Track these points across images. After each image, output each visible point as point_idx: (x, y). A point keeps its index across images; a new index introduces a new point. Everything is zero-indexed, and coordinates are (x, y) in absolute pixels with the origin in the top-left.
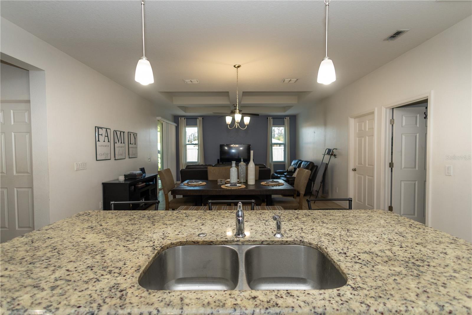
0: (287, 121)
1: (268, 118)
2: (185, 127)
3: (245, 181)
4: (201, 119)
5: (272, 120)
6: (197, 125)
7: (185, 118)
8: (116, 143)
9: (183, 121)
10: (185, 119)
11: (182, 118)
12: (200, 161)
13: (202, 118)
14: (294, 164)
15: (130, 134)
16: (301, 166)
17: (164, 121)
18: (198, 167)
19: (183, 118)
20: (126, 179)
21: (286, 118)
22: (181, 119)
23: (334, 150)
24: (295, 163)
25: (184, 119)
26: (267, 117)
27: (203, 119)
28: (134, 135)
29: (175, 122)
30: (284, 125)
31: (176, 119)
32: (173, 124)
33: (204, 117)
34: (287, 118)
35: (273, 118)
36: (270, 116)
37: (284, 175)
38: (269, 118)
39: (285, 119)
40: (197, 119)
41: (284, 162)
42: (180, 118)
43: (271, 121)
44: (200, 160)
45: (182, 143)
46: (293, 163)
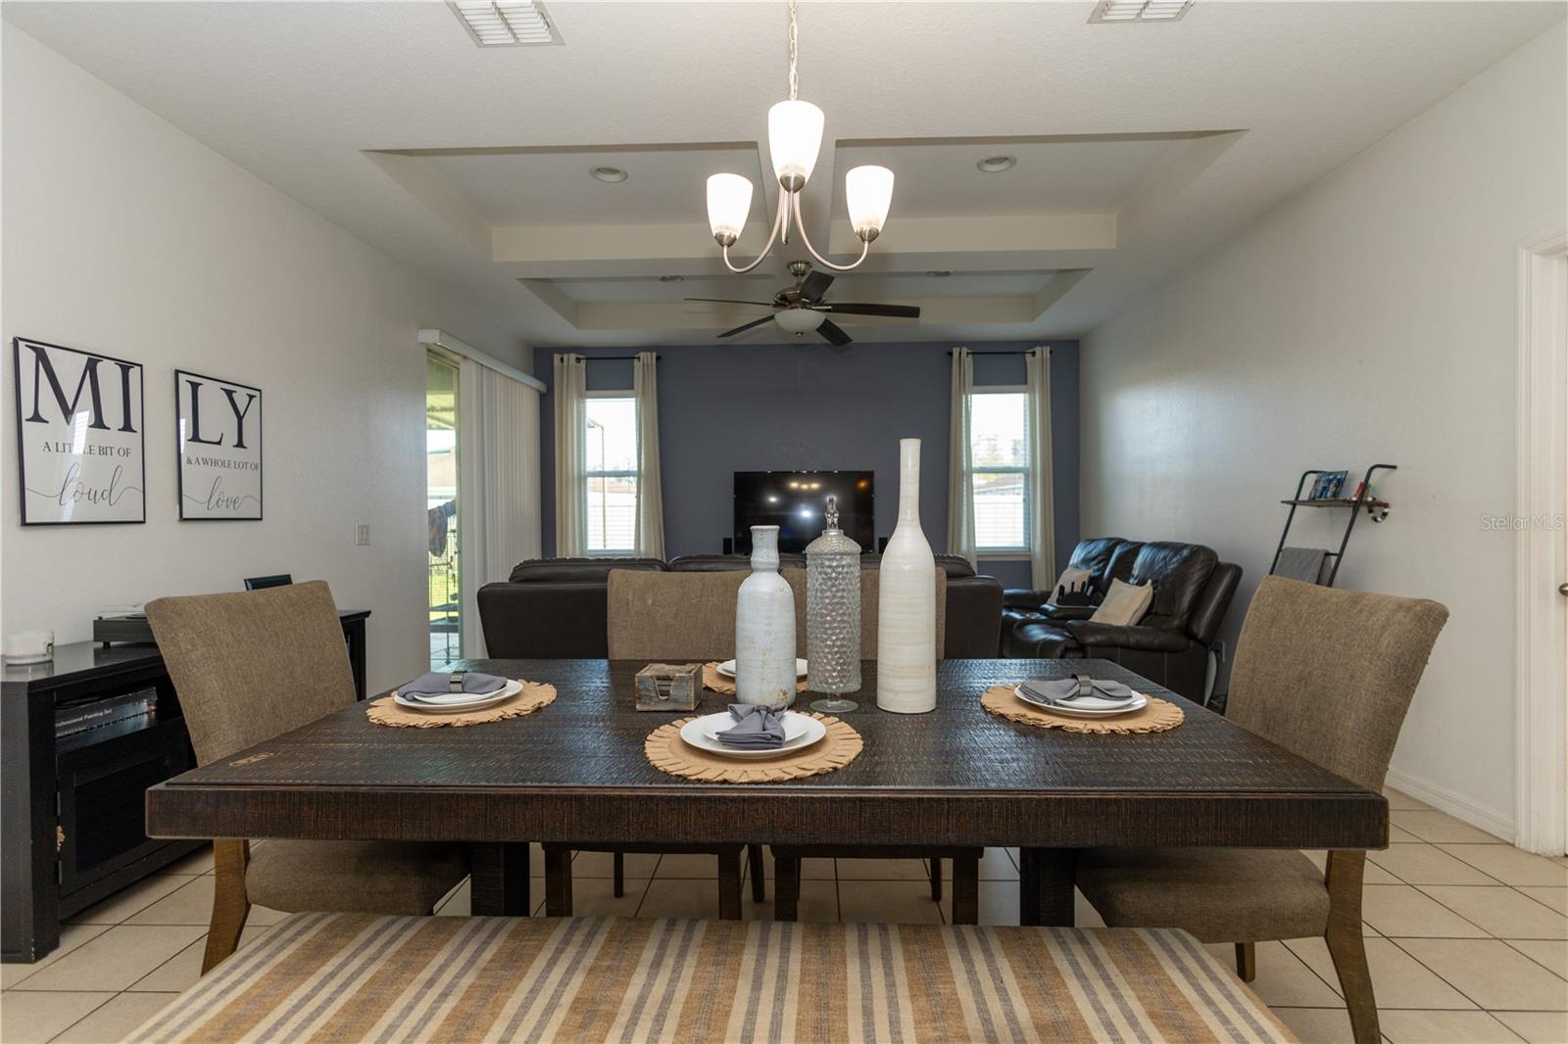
0: (1038, 364)
1: (950, 354)
2: (582, 397)
3: (855, 685)
4: (648, 358)
5: (969, 361)
6: (631, 387)
7: (581, 357)
8: (37, 417)
9: (570, 371)
10: (583, 362)
11: (565, 356)
12: (646, 547)
13: (654, 354)
14: (1086, 562)
15: (195, 386)
16: (1131, 569)
17: (465, 357)
18: (578, 570)
19: (573, 356)
20: (107, 645)
21: (1034, 354)
22: (562, 360)
23: (1376, 472)
24: (1094, 553)
25: (578, 360)
26: (944, 350)
27: (658, 358)
28: (229, 393)
29: (537, 375)
30: (1026, 383)
31: (541, 360)
32: (528, 383)
33: (664, 354)
34: (1038, 350)
35: (972, 353)
36: (961, 344)
37: (1044, 612)
38: (956, 351)
39: (1029, 357)
40: (636, 361)
41: (1029, 549)
42: (557, 357)
43: (965, 365)
44: (646, 543)
45: (568, 465)
46: (1077, 555)
